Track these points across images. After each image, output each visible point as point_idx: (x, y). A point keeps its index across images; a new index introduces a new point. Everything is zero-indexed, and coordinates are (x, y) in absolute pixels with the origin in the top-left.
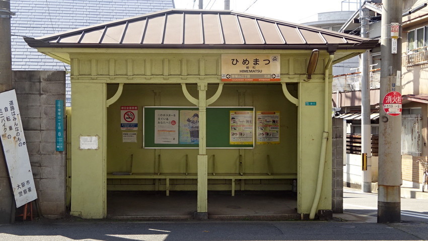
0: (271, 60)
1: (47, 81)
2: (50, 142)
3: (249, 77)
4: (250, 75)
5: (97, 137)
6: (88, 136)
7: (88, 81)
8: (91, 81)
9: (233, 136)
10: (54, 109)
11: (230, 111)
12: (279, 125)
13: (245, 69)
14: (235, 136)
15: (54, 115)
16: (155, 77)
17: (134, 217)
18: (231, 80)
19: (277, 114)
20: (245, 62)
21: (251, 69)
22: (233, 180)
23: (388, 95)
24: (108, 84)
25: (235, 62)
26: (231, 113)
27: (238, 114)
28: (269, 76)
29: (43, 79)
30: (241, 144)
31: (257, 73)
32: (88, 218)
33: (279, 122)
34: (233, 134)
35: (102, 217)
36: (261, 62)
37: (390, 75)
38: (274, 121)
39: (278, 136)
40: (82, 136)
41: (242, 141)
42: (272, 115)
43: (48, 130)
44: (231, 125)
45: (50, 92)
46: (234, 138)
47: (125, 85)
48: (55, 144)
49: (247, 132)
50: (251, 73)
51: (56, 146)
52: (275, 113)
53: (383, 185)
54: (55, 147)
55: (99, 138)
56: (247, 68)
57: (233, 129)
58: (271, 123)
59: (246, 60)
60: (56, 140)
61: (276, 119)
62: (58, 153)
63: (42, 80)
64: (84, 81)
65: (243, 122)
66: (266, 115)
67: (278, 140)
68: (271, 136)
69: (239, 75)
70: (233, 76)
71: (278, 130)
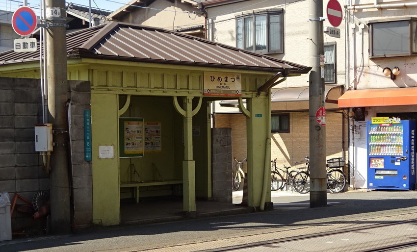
0: (235, 78)
1: (76, 91)
2: (79, 152)
3: (222, 92)
4: (223, 90)
5: (113, 146)
6: (106, 145)
7: (105, 92)
8: (108, 92)
9: (127, 146)
10: (83, 119)
11: (125, 122)
12: (161, 134)
13: (220, 85)
14: (128, 146)
15: (82, 125)
16: (157, 90)
17: (141, 220)
18: (210, 94)
19: (159, 125)
20: (219, 78)
21: (223, 85)
22: (138, 188)
23: (320, 110)
24: (120, 95)
25: (212, 79)
26: (125, 124)
27: (131, 124)
28: (234, 92)
29: (73, 89)
30: (133, 153)
31: (227, 89)
32: (108, 225)
33: (161, 132)
34: (127, 144)
35: (118, 224)
36: (229, 80)
37: (320, 95)
38: (157, 131)
39: (160, 145)
40: (101, 145)
41: (134, 150)
42: (156, 125)
43: (77, 140)
44: (125, 135)
45: (79, 102)
46: (128, 148)
47: (132, 96)
48: (84, 153)
49: (138, 142)
50: (224, 89)
51: (85, 155)
52: (157, 124)
53: (319, 179)
54: (84, 157)
55: (114, 148)
56: (221, 84)
57: (127, 140)
58: (155, 133)
59: (220, 78)
60: (85, 150)
61: (158, 130)
62: (86, 162)
63: (71, 90)
64: (102, 92)
65: (134, 132)
66: (151, 126)
67: (160, 149)
68: (155, 145)
69: (215, 90)
70: (212, 91)
71: (160, 139)
